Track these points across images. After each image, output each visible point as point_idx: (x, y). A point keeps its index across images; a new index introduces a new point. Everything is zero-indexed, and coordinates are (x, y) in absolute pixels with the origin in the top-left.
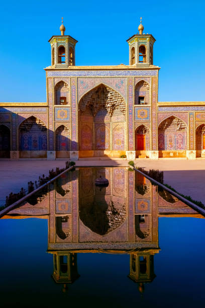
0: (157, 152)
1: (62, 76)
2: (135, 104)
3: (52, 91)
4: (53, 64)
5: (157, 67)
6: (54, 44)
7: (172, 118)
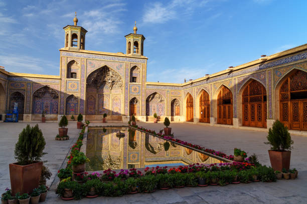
0: (145, 117)
1: (74, 56)
2: (130, 82)
3: (65, 68)
4: (67, 46)
5: (146, 57)
6: (69, 31)
7: (155, 93)
